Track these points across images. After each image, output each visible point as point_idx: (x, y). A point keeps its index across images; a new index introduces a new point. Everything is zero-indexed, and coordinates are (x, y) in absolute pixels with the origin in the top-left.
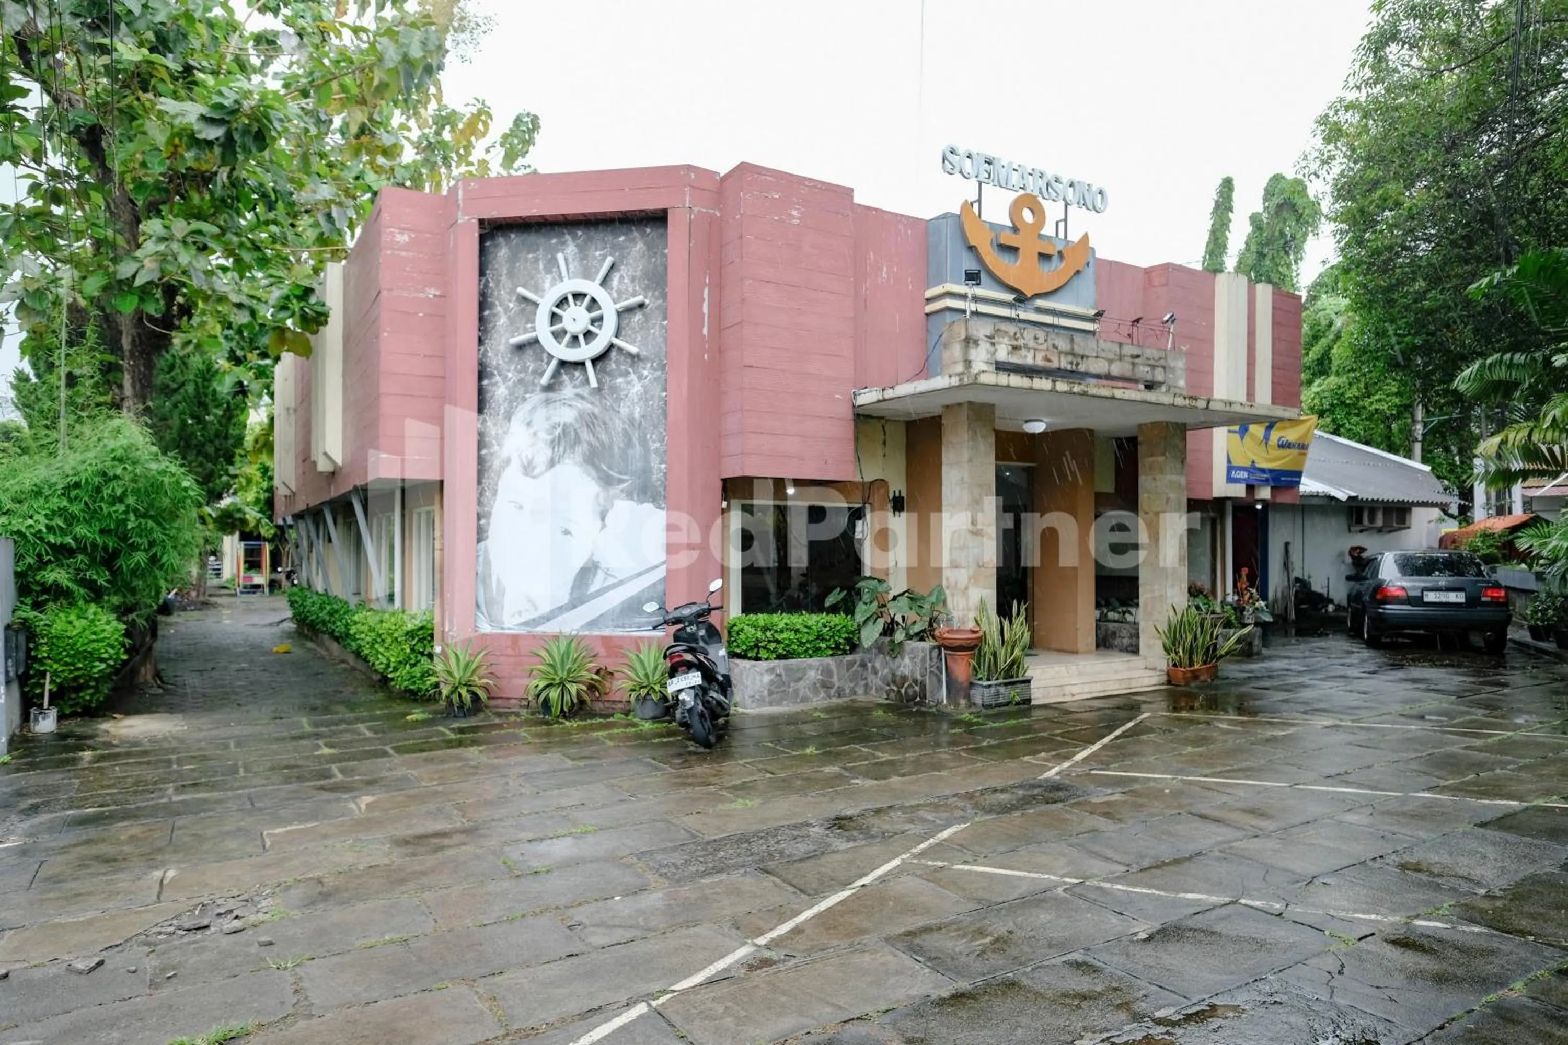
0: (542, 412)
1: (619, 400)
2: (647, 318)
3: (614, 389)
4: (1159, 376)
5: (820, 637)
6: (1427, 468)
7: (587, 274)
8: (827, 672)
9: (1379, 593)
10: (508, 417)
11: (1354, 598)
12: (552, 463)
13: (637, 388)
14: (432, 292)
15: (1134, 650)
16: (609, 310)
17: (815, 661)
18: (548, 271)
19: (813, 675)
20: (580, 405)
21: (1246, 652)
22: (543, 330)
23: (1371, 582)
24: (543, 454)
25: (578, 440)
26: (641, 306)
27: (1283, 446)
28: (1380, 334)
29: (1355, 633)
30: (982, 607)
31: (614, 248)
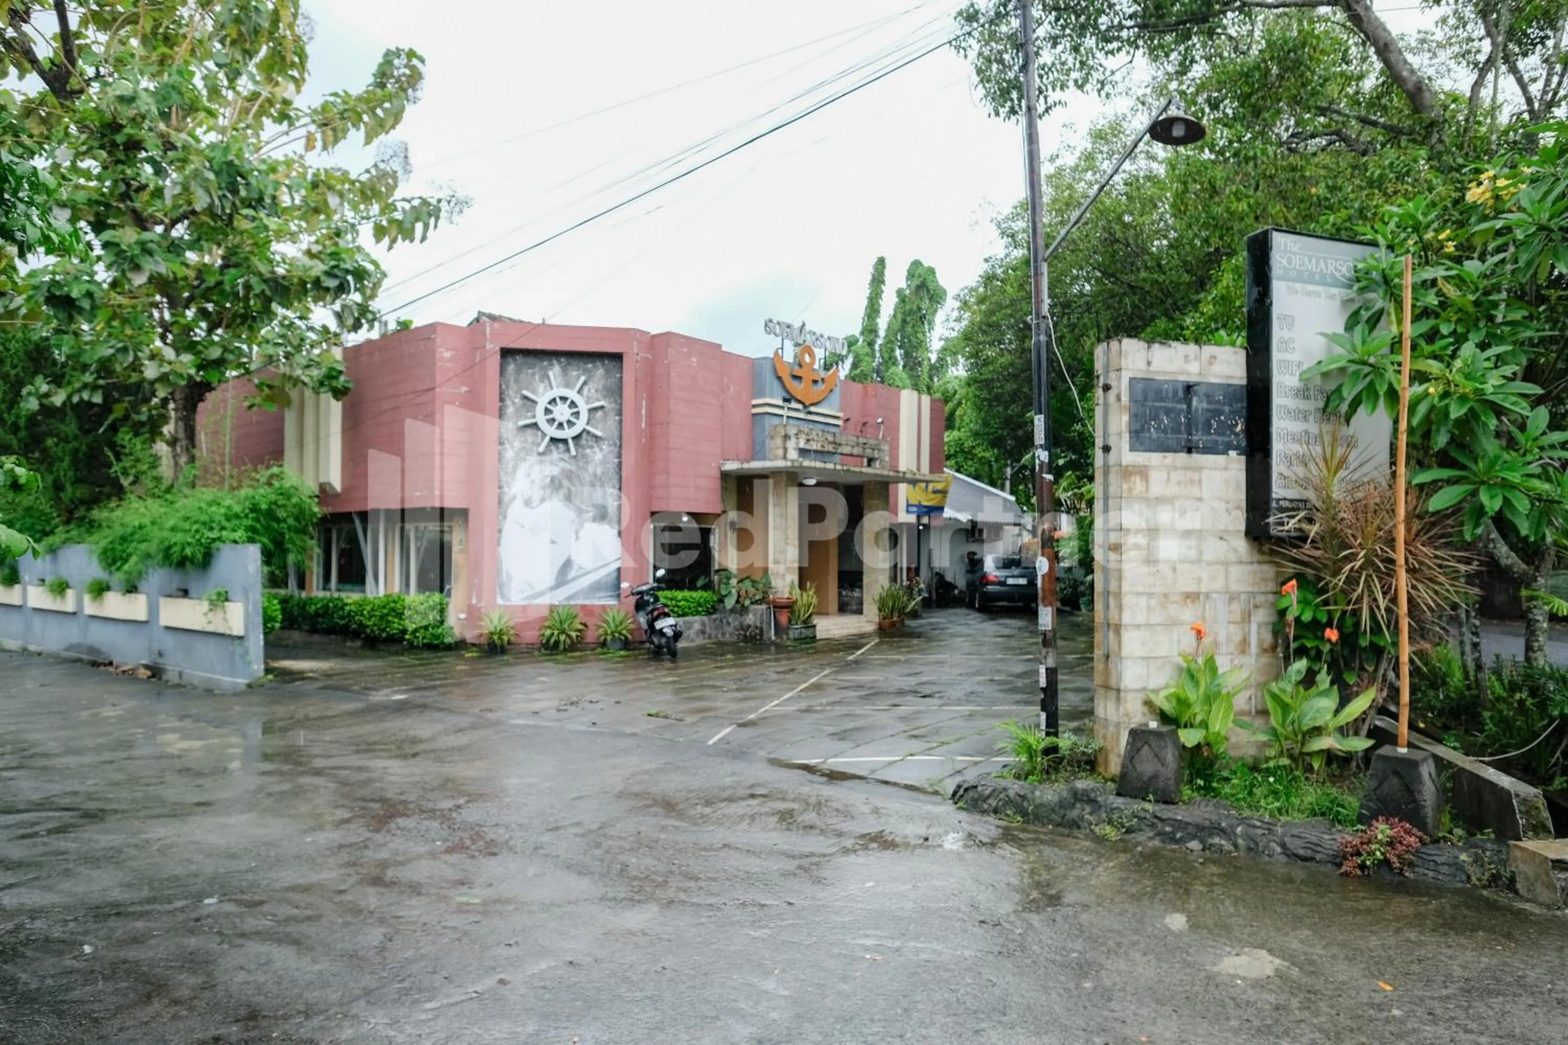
0: (537, 468)
1: (587, 463)
2: (605, 414)
3: (584, 456)
4: (876, 454)
5: (700, 605)
6: (1013, 498)
7: (567, 385)
8: (703, 624)
9: (984, 579)
10: (515, 470)
11: (970, 584)
12: (543, 500)
13: (599, 456)
14: (464, 389)
15: (860, 612)
16: (583, 408)
17: (697, 618)
18: (542, 381)
19: (697, 626)
20: (562, 464)
21: (914, 615)
22: (541, 419)
23: (979, 574)
24: (537, 495)
25: (560, 486)
26: (602, 407)
27: (935, 492)
28: (986, 424)
29: (970, 606)
30: (792, 586)
31: (586, 371)
